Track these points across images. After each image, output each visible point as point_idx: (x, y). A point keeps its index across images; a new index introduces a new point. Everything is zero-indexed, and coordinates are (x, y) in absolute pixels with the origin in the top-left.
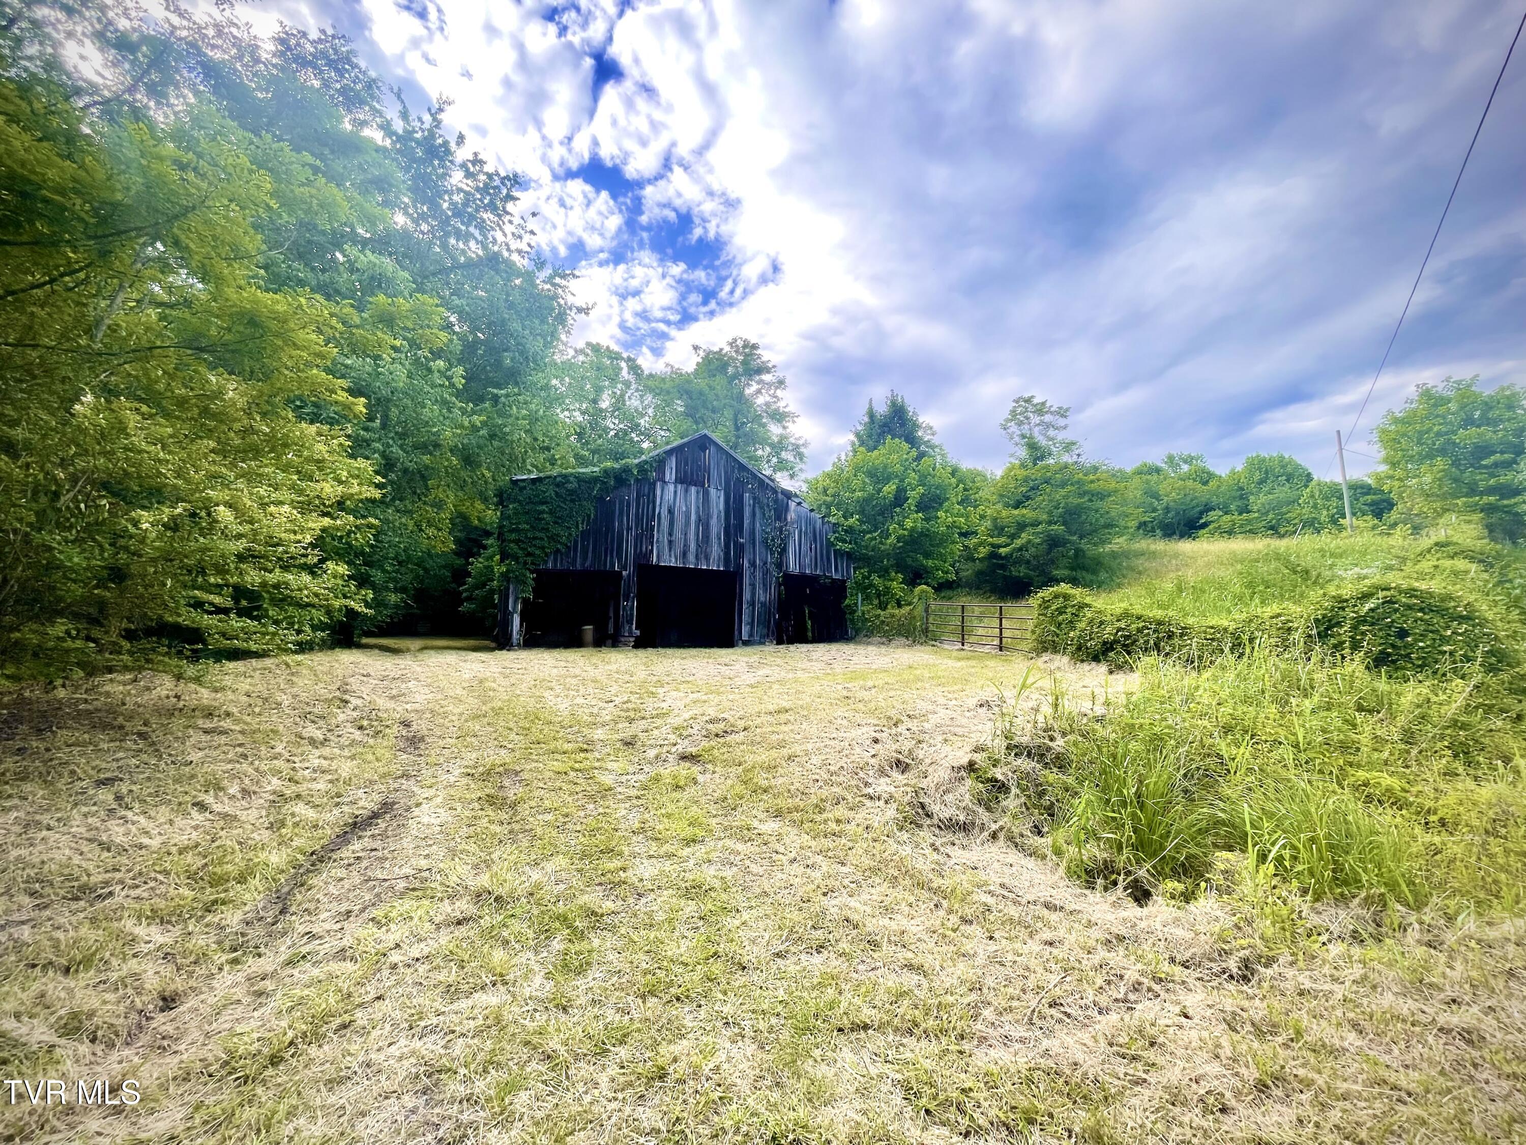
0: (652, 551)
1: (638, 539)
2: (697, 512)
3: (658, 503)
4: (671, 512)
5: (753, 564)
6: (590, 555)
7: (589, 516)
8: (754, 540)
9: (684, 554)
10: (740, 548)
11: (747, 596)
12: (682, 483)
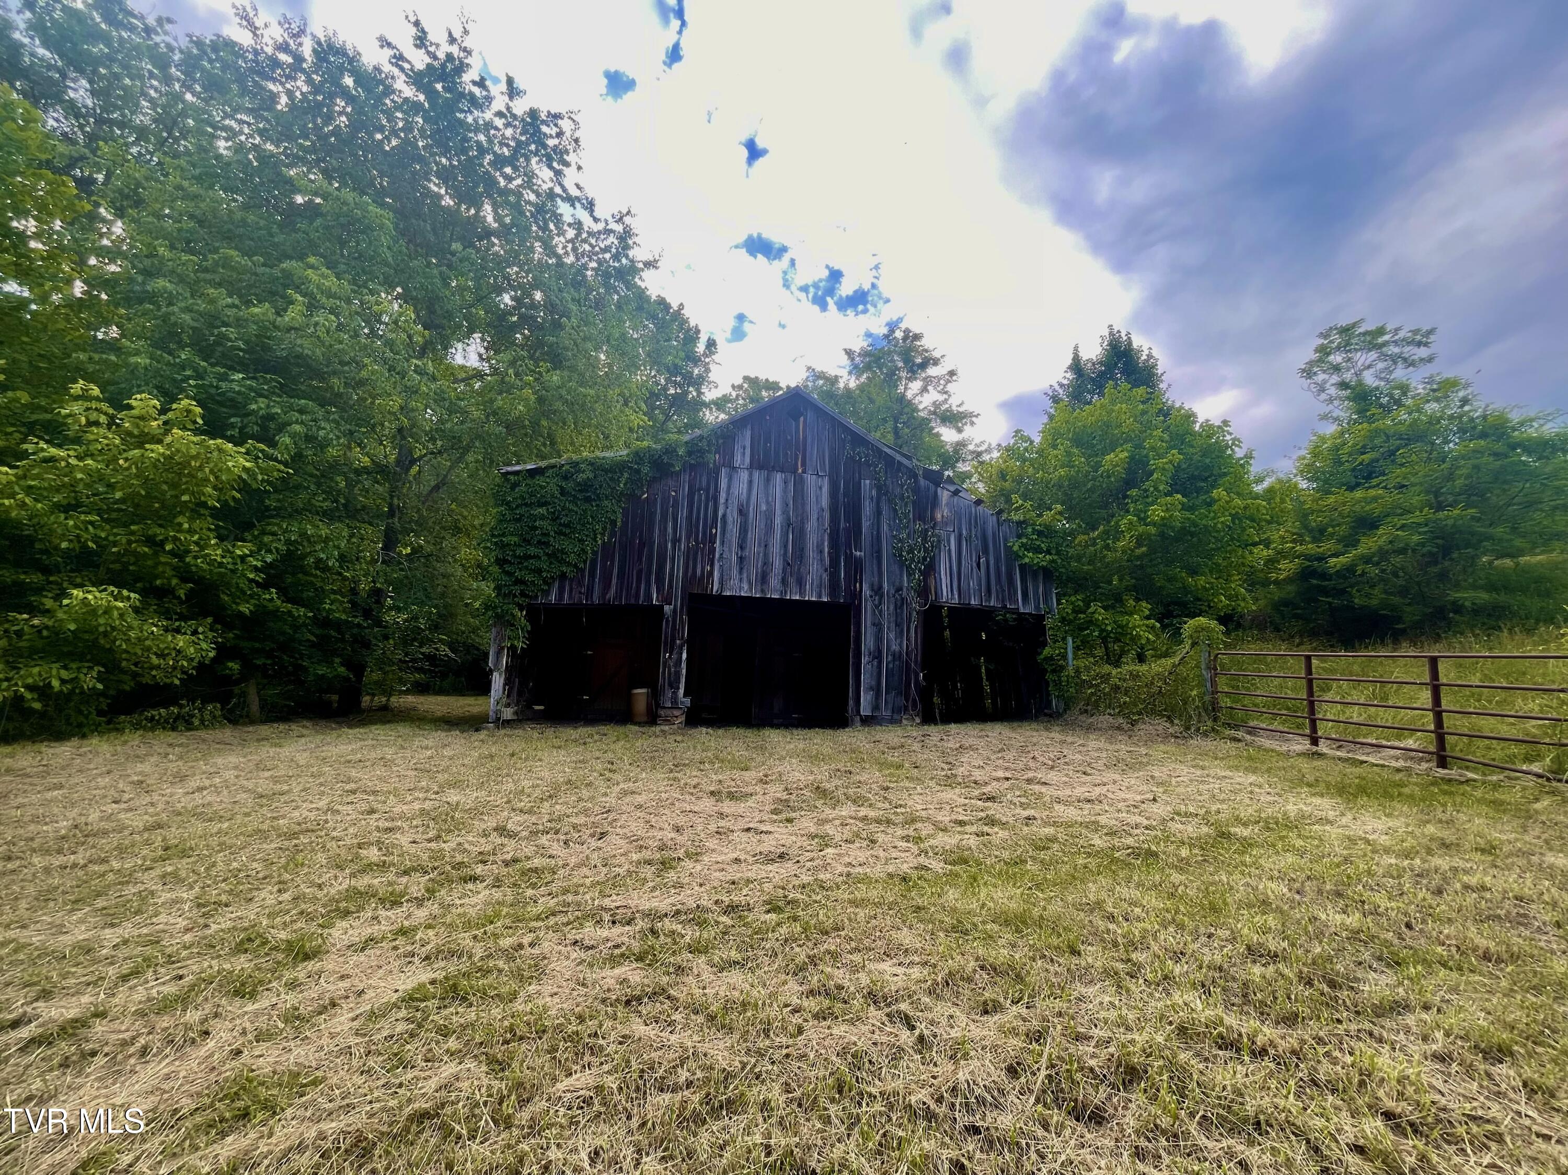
0: (711, 573)
1: (691, 555)
2: (785, 512)
3: (722, 500)
4: (742, 512)
5: (877, 590)
6: (614, 581)
7: (613, 523)
8: (879, 552)
9: (764, 578)
10: (856, 568)
11: (868, 642)
12: (760, 468)
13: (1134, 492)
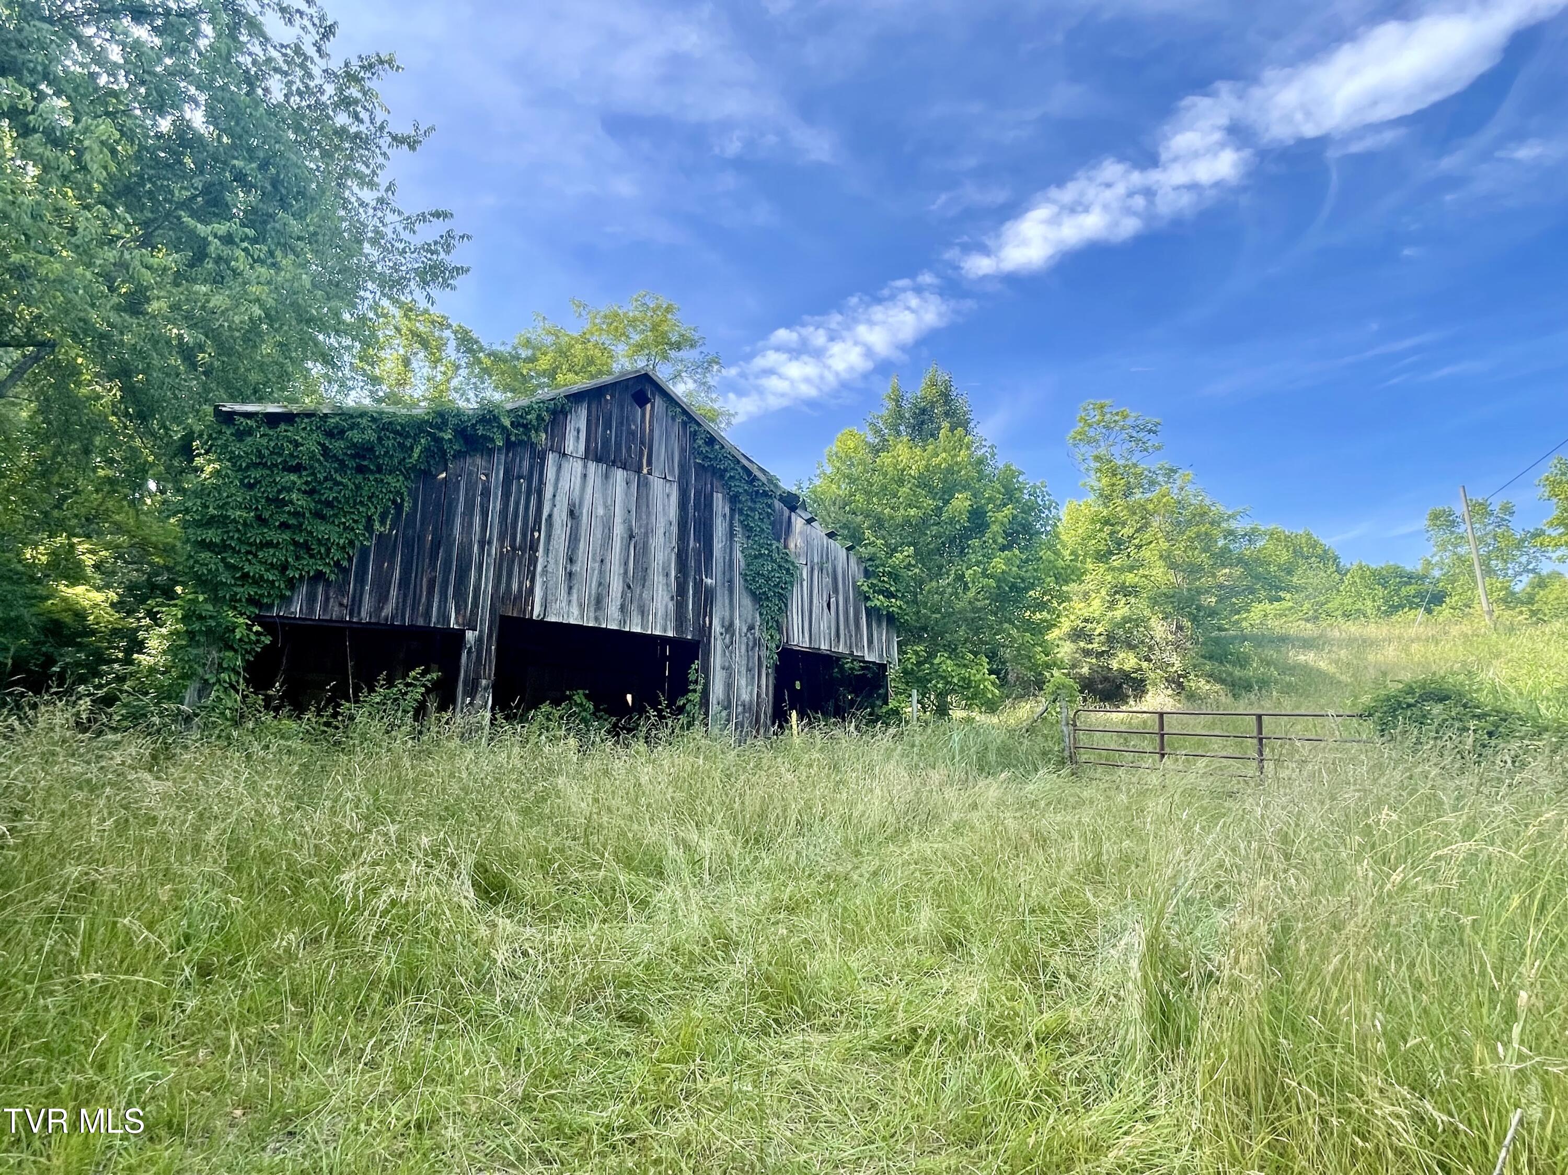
0: (531, 591)
1: (504, 565)
2: (627, 521)
3: (548, 494)
4: (572, 514)
5: (729, 628)
6: (394, 592)
7: (399, 508)
8: (731, 581)
9: (599, 602)
10: (706, 599)
11: (717, 691)
12: (598, 460)
13: (975, 542)
